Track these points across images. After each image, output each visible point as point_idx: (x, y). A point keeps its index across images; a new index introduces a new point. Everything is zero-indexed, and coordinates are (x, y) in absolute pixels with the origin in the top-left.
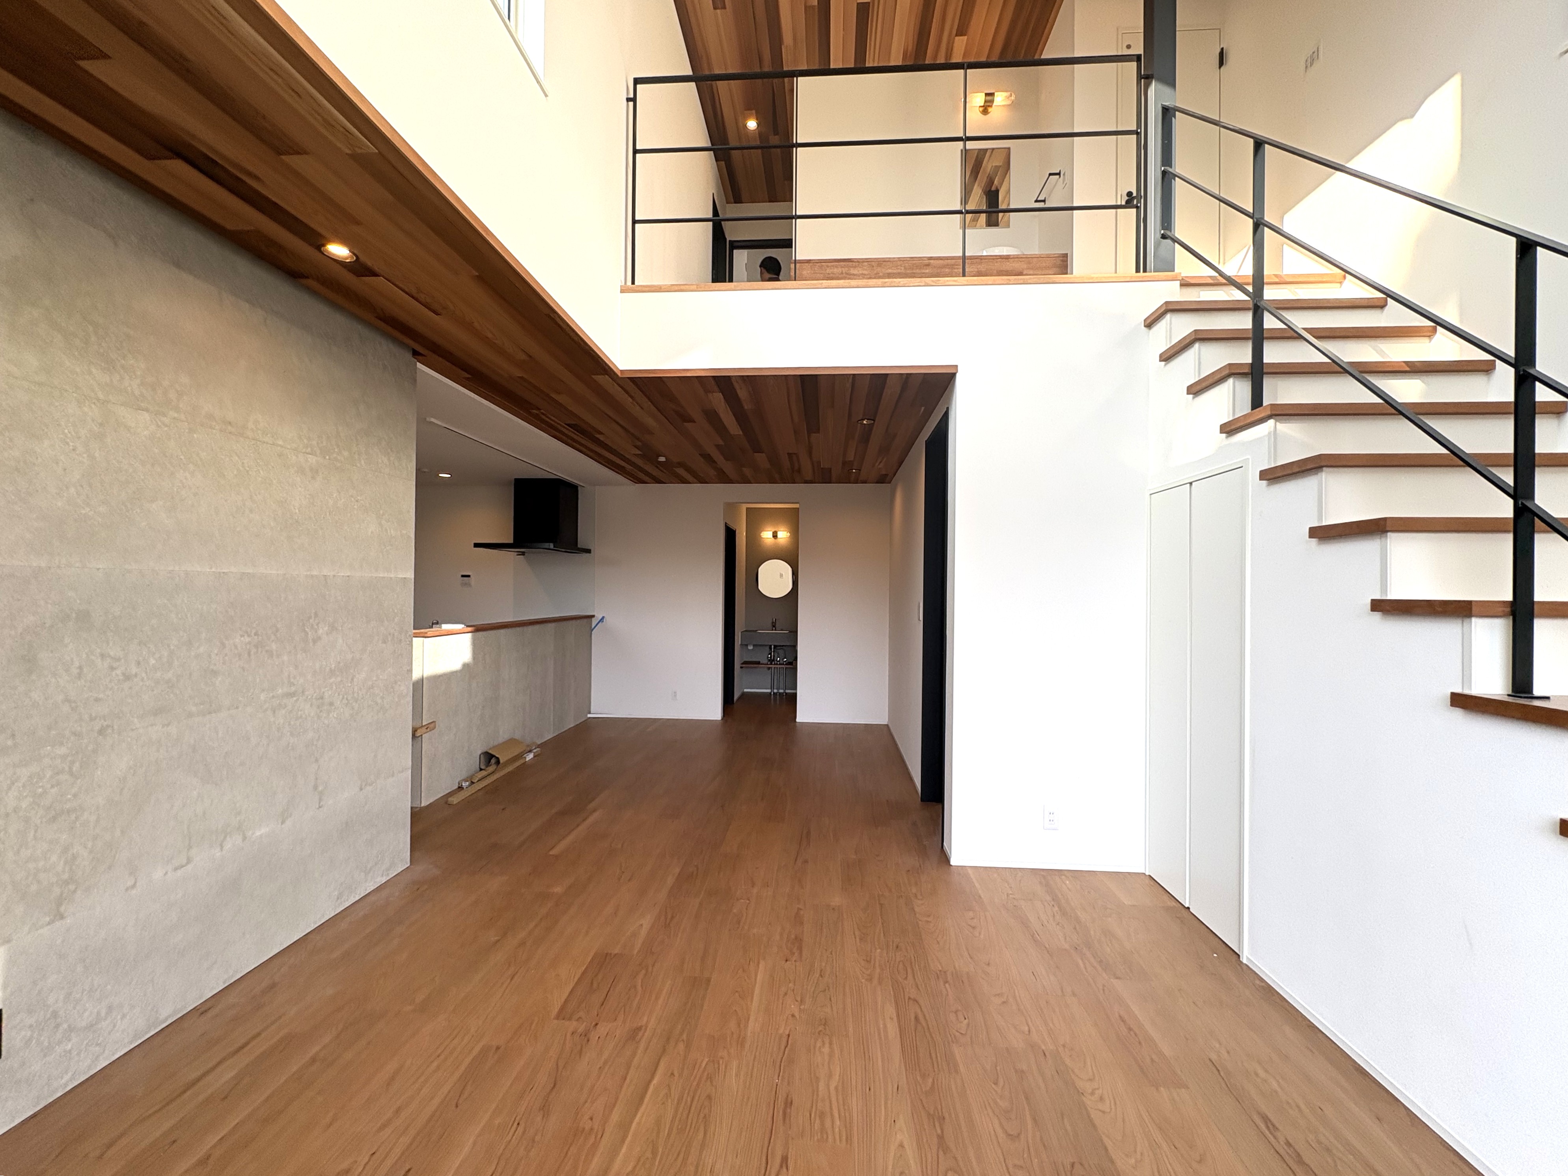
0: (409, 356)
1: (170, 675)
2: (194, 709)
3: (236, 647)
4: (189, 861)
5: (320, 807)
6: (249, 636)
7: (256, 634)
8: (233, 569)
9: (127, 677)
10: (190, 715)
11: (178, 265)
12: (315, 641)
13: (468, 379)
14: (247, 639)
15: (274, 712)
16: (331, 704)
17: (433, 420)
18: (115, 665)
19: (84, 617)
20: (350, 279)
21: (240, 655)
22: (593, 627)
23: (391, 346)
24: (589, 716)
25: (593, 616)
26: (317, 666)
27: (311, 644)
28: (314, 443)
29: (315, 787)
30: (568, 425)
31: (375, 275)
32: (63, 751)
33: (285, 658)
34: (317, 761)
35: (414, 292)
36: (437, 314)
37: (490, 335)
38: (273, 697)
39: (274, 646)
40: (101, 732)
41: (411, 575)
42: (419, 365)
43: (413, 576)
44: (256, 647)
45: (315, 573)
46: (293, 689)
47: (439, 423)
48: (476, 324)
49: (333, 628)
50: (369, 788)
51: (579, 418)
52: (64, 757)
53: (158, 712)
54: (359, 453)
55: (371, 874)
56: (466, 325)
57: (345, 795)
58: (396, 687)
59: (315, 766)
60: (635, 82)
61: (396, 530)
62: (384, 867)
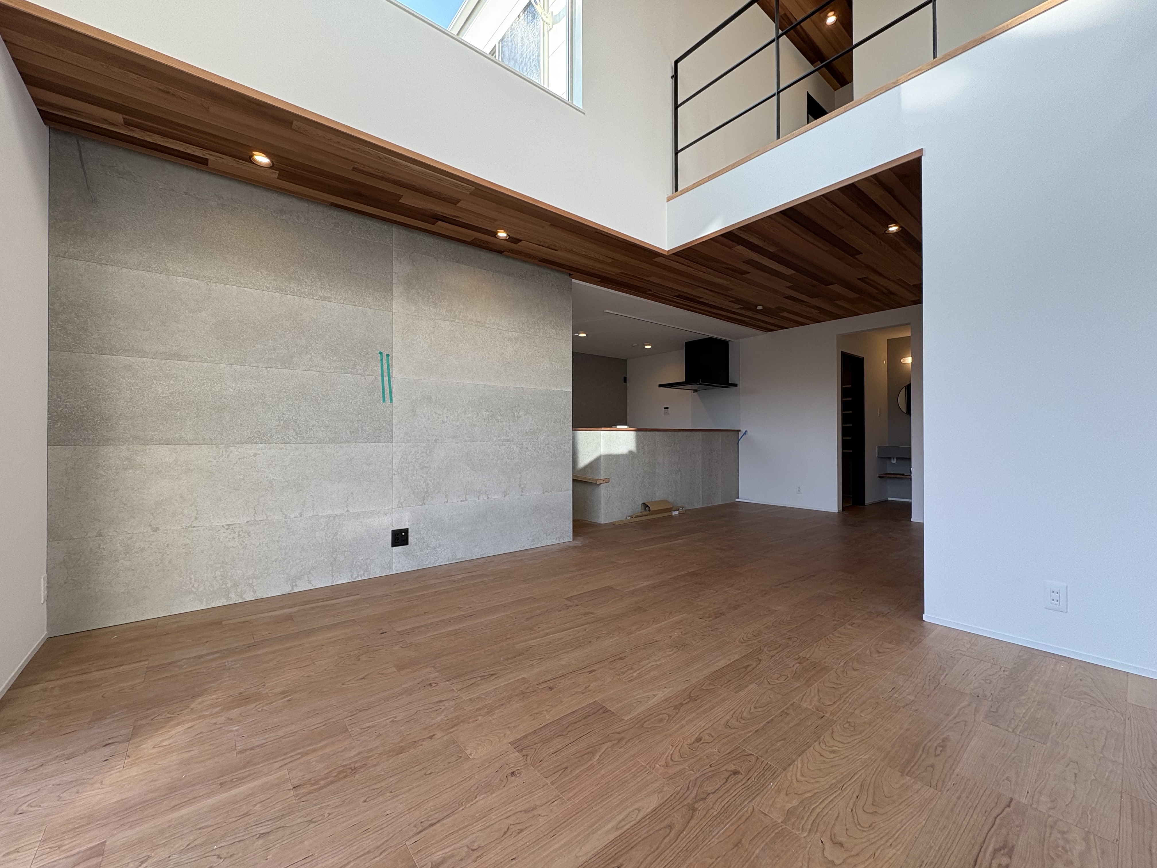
0: (567, 277)
1: (458, 424)
2: (467, 439)
3: (483, 416)
4: (466, 500)
5: (522, 495)
6: (488, 412)
7: (491, 411)
9: (444, 422)
10: (466, 441)
12: (518, 418)
13: (600, 281)
15: (500, 447)
16: (527, 448)
17: (607, 311)
18: (440, 417)
19: (429, 398)
22: (740, 438)
24: (737, 500)
25: (740, 431)
30: (675, 296)
31: (521, 241)
32: (424, 445)
35: (539, 243)
36: (556, 250)
40: (435, 441)
41: (570, 389)
42: (573, 280)
44: (491, 416)
45: (518, 386)
47: (611, 312)
50: (547, 493)
51: (680, 291)
52: (424, 447)
53: (454, 437)
54: (539, 329)
55: (550, 536)
56: (571, 251)
57: (535, 493)
58: (563, 447)
59: (519, 476)
60: (676, 62)
61: (561, 366)
62: (557, 536)
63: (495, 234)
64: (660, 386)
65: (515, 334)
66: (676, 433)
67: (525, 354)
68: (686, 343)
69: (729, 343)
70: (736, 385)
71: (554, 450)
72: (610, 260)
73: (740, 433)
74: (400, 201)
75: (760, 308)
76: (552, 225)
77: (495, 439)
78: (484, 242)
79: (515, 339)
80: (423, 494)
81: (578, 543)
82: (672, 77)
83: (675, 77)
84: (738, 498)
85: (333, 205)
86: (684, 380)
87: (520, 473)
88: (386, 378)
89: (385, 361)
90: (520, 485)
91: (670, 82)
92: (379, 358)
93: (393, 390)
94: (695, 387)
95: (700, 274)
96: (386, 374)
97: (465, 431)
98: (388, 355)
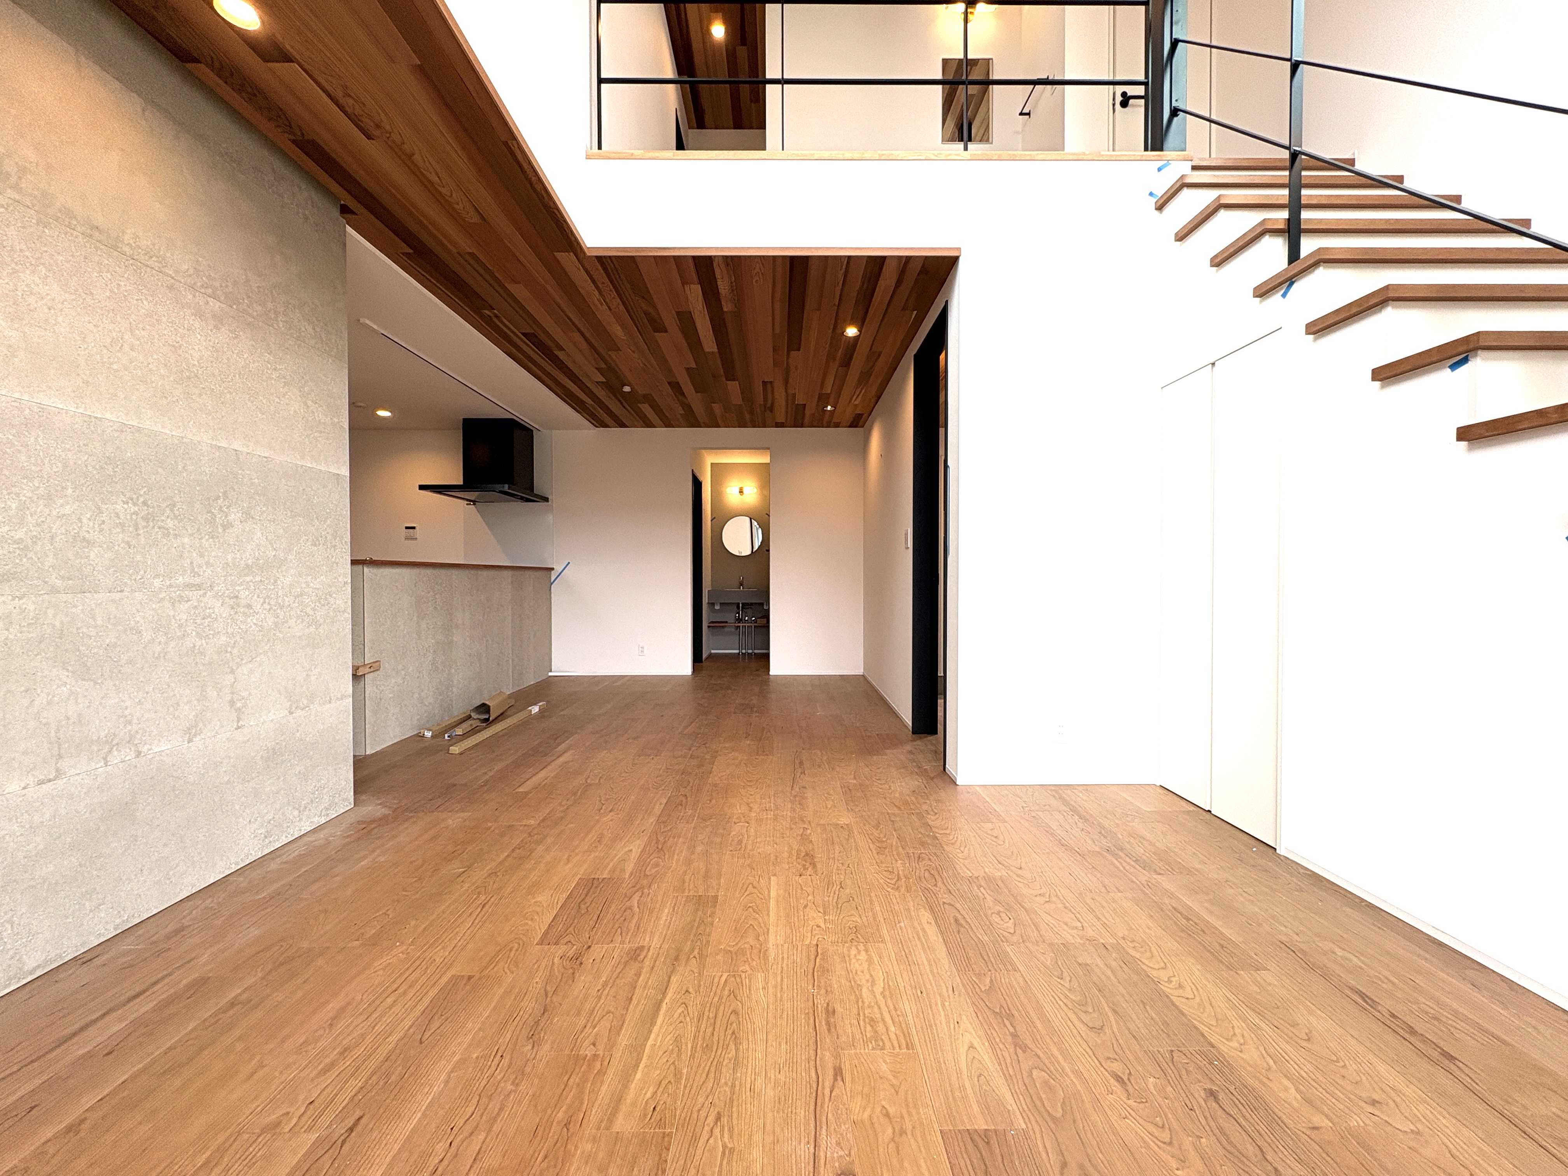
0: (336, 213)
2: (59, 583)
3: (117, 516)
5: (238, 728)
6: (134, 504)
7: (145, 503)
10: (54, 591)
12: (225, 527)
14: (134, 509)
15: (173, 604)
16: (249, 606)
17: (368, 322)
20: (252, 62)
21: (122, 525)
22: (553, 579)
23: (314, 194)
24: (550, 674)
25: (553, 569)
26: (229, 557)
27: (220, 530)
28: (217, 284)
29: (232, 703)
30: (524, 334)
33: (186, 540)
34: (232, 672)
36: (369, 137)
37: (434, 178)
38: (171, 586)
39: (170, 524)
41: (345, 471)
42: (349, 228)
43: (348, 474)
44: (146, 519)
45: (223, 444)
46: (197, 580)
47: (375, 327)
48: (417, 157)
49: (248, 515)
50: (299, 713)
51: (538, 324)
55: (306, 813)
57: (271, 716)
58: (332, 601)
59: (230, 678)
61: (326, 416)
62: (322, 807)
64: (422, 487)
65: (215, 306)
67: (240, 362)
68: (464, 419)
69: (536, 430)
70: (546, 500)
73: (552, 572)
75: (627, 389)
79: (214, 316)
81: (373, 809)
84: (551, 671)
86: (461, 483)
94: (472, 495)
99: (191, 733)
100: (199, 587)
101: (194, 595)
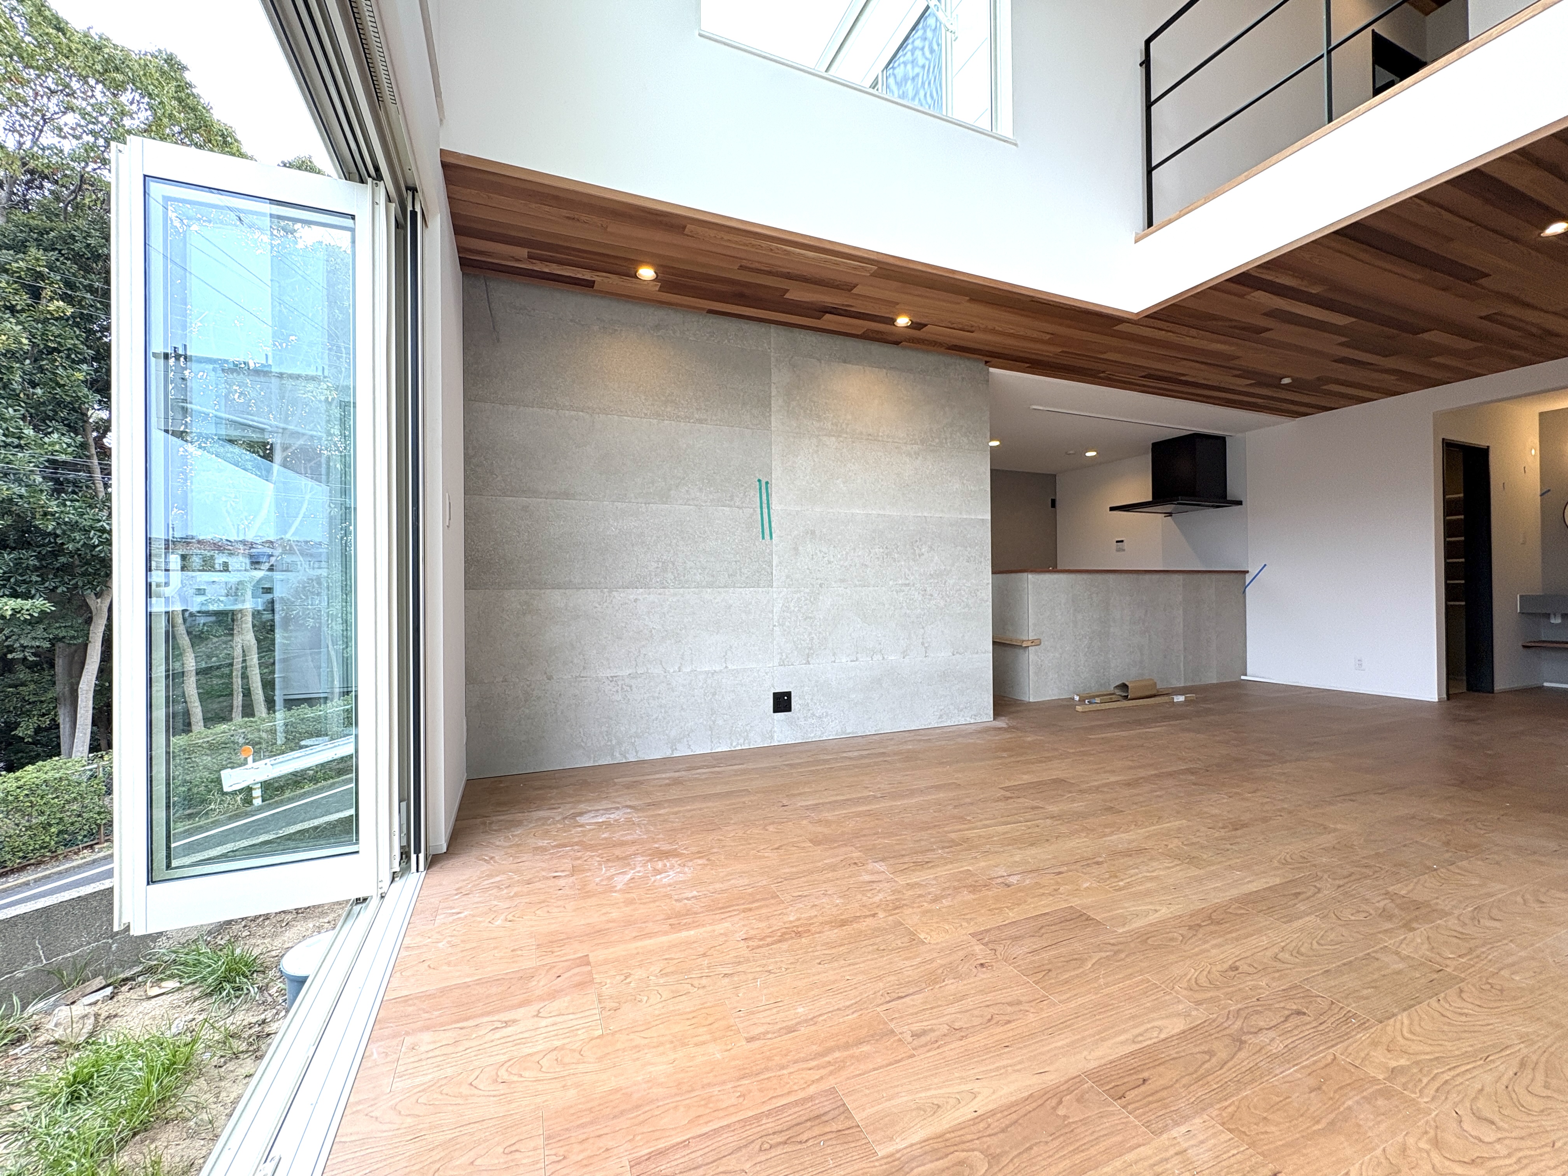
0: (982, 365)
1: (846, 564)
2: (857, 583)
3: (877, 554)
4: (857, 660)
5: (926, 657)
6: (883, 548)
7: (887, 547)
8: (874, 512)
9: (830, 562)
10: (856, 586)
11: (845, 362)
12: (920, 556)
13: (1028, 367)
14: (881, 550)
16: (931, 595)
17: (1035, 407)
18: (825, 555)
19: (813, 533)
20: (912, 334)
21: (878, 558)
22: (1247, 583)
24: (1243, 677)
25: (1248, 572)
26: (922, 570)
27: (918, 557)
28: (917, 437)
30: (1142, 377)
31: (926, 325)
32: (807, 590)
33: (903, 563)
35: (949, 325)
36: (972, 332)
38: (897, 584)
39: (896, 556)
40: (821, 585)
41: (988, 517)
42: (992, 370)
44: (887, 554)
45: (919, 514)
46: (907, 582)
47: (1041, 408)
49: (931, 548)
51: (1151, 369)
52: (808, 593)
53: (843, 581)
54: (946, 439)
55: (962, 713)
56: (993, 331)
57: (943, 654)
58: (978, 593)
59: (922, 631)
60: (1148, 42)
61: (975, 486)
62: (973, 713)
63: (892, 321)
64: (1112, 509)
65: (916, 447)
66: (1141, 577)
67: (928, 472)
68: (1154, 444)
69: (1227, 439)
70: (1240, 503)
71: (967, 598)
72: (1048, 336)
73: (1247, 575)
74: (787, 296)
75: (1286, 381)
76: (972, 300)
77: (891, 583)
78: (878, 332)
79: (915, 453)
80: (807, 651)
81: (1001, 723)
82: (1141, 65)
83: (1146, 63)
84: (1246, 675)
85: (711, 312)
86: (1150, 499)
87: (923, 628)
88: (765, 510)
89: (764, 491)
90: (923, 644)
91: (1140, 72)
92: (758, 487)
93: (773, 524)
94: (1169, 508)
95: (1188, 341)
96: (765, 506)
97: (855, 574)
98: (767, 483)
99: (905, 654)
100: (908, 585)
101: (906, 589)
